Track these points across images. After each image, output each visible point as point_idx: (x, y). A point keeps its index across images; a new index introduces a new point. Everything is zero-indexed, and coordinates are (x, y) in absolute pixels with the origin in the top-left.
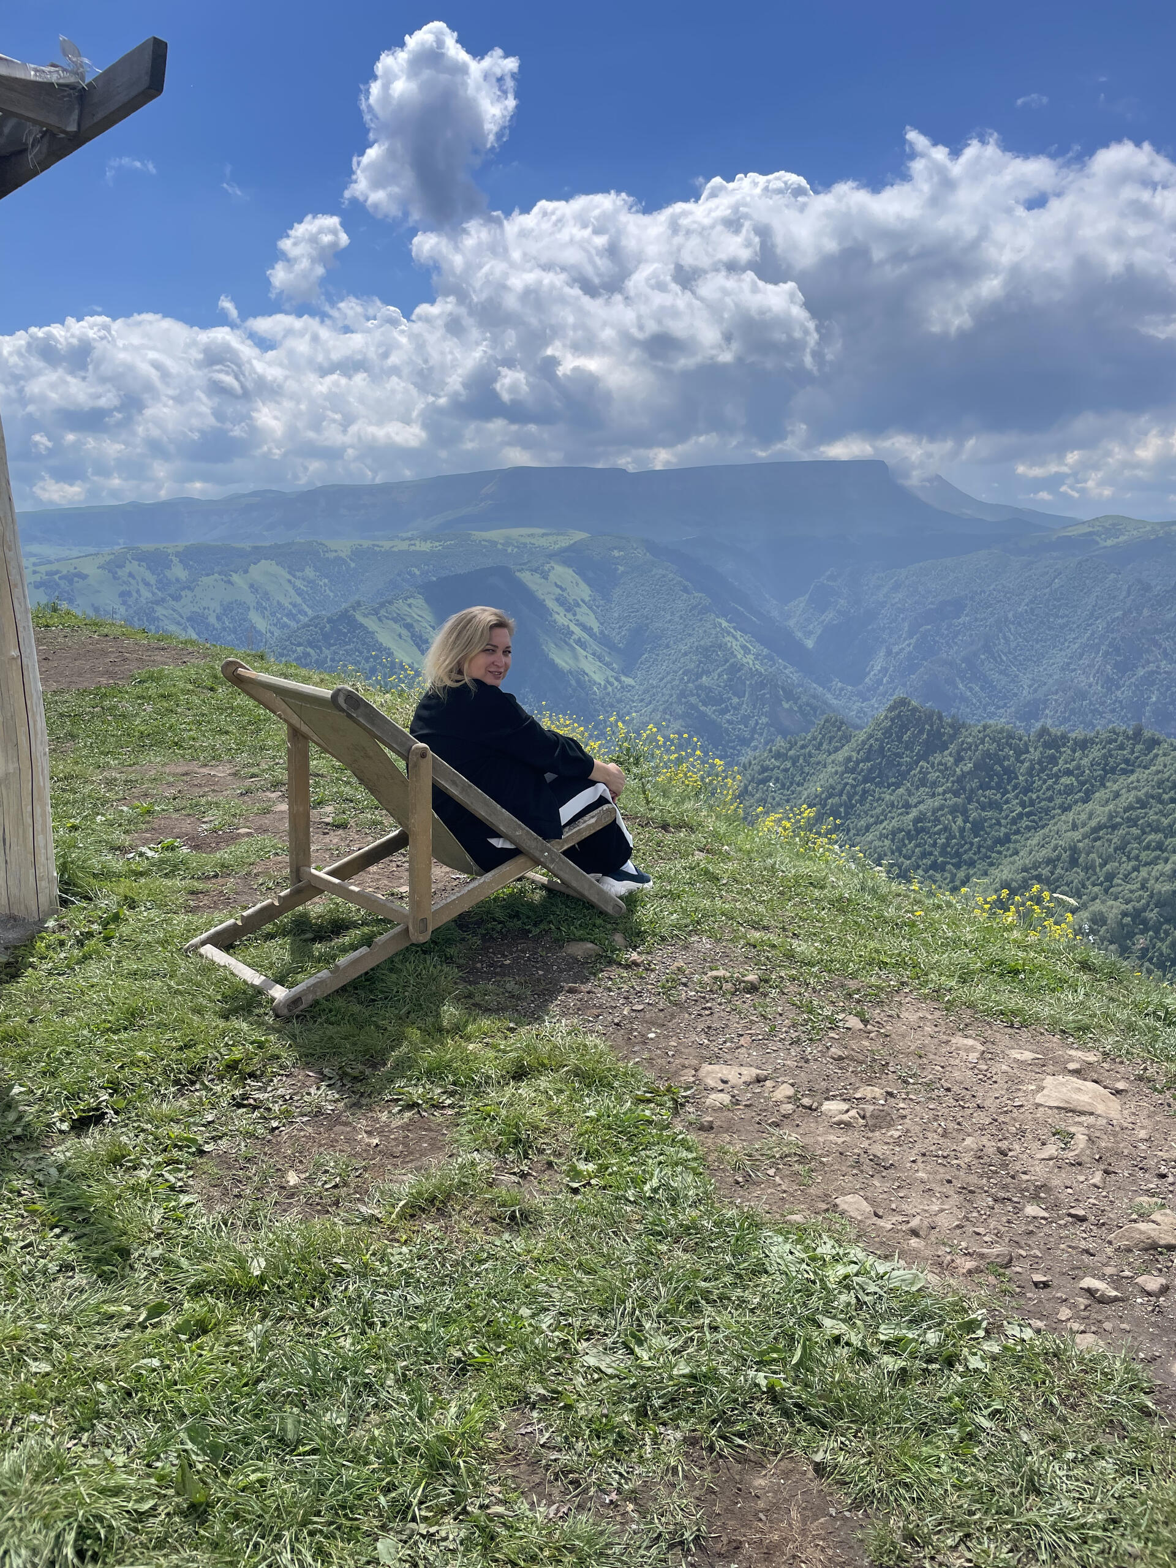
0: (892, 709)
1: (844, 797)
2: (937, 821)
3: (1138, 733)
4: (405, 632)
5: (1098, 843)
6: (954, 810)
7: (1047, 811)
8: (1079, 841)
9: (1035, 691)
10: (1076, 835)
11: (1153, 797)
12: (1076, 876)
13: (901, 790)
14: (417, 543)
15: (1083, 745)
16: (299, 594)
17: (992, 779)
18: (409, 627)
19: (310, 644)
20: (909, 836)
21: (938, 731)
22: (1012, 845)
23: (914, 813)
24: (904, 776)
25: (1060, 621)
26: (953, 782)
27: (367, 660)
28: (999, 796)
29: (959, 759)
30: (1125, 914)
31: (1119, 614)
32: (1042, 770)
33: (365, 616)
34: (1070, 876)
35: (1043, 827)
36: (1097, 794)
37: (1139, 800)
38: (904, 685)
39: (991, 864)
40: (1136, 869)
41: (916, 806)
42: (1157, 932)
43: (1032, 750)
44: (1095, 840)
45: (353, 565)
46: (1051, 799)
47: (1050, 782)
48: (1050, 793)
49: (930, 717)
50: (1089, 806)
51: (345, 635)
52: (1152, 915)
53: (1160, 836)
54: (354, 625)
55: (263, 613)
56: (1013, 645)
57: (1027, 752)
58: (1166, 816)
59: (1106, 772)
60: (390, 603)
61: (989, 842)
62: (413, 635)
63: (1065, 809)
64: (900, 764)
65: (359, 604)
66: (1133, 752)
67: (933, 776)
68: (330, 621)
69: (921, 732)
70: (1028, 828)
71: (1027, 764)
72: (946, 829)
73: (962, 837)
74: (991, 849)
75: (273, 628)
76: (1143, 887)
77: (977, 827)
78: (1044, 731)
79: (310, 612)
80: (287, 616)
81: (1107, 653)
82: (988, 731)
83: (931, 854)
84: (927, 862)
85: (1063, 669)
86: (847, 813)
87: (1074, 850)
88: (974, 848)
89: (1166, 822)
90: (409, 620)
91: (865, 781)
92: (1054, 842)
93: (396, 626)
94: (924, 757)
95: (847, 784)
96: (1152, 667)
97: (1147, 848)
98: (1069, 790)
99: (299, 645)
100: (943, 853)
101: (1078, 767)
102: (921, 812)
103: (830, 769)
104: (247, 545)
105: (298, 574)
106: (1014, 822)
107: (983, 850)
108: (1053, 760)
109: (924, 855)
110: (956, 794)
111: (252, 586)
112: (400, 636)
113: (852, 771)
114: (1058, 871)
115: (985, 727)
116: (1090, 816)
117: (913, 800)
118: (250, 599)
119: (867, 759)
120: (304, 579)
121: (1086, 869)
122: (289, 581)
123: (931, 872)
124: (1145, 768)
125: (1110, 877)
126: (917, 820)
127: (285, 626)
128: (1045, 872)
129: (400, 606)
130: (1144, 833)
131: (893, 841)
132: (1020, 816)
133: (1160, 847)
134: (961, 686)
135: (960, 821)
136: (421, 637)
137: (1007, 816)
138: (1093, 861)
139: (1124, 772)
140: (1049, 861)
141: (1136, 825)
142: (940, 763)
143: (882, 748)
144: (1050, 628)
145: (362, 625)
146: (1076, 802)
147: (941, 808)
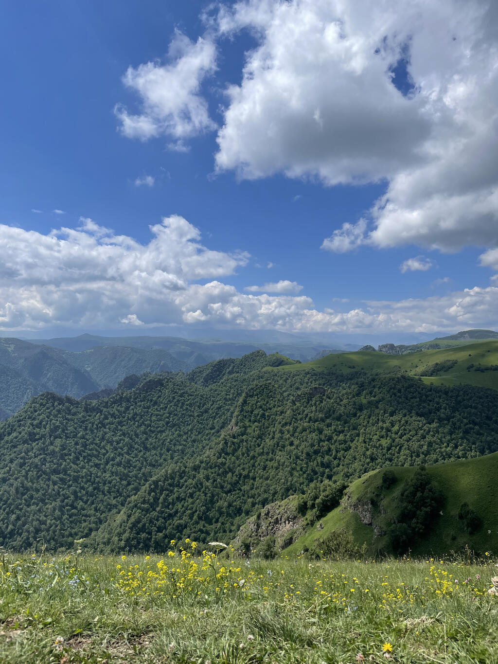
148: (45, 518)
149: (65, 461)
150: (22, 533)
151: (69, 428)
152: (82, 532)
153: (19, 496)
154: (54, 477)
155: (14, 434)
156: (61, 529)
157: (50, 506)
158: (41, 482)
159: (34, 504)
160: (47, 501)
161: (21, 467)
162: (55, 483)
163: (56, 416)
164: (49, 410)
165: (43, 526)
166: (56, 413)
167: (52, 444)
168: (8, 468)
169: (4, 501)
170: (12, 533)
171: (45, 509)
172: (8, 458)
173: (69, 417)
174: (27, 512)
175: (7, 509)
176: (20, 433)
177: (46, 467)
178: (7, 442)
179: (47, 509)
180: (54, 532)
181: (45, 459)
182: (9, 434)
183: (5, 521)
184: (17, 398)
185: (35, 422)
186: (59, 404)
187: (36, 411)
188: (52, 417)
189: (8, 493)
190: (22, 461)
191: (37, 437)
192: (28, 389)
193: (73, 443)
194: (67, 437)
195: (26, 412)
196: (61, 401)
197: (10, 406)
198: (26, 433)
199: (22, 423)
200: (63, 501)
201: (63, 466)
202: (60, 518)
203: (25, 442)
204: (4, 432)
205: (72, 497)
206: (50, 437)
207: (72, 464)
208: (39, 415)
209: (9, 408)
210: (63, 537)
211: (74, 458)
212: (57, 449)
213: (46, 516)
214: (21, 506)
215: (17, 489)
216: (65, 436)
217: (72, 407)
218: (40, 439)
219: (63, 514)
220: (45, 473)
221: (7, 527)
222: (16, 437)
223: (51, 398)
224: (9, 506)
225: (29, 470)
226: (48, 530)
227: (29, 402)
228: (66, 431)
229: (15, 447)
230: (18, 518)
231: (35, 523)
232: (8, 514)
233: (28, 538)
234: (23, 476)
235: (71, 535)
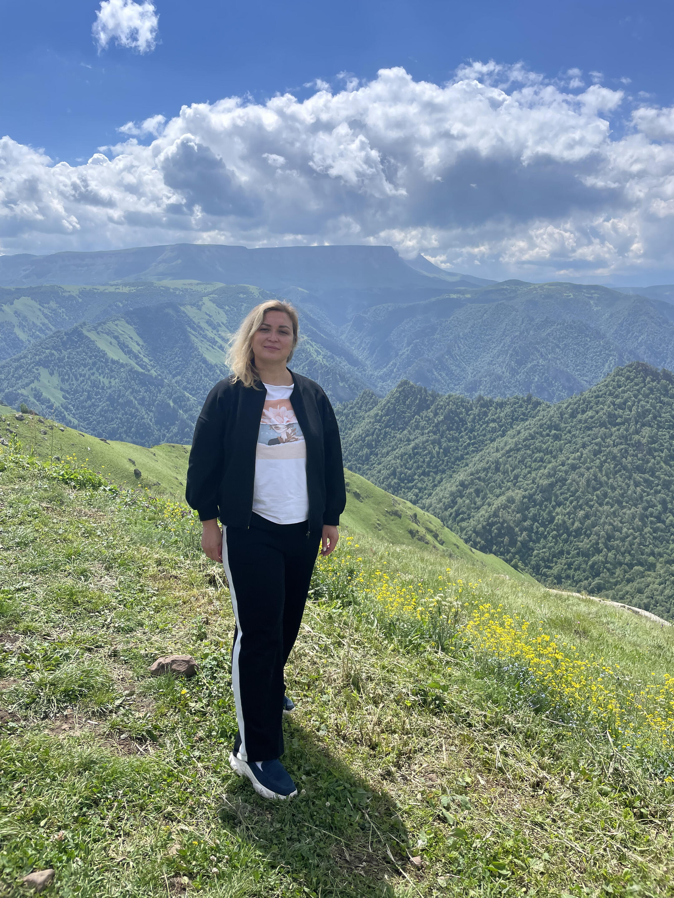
0: (399, 386)
1: (375, 436)
2: (425, 448)
3: (529, 398)
4: (114, 341)
5: (510, 459)
6: (434, 442)
7: (482, 442)
8: (500, 458)
9: (475, 376)
10: (499, 455)
11: (537, 433)
12: (499, 477)
13: (405, 432)
14: (121, 287)
15: (501, 405)
16: (47, 318)
17: (453, 425)
18: (116, 338)
19: (54, 348)
20: (410, 457)
21: (425, 398)
22: (464, 461)
23: (413, 444)
24: (407, 423)
25: (487, 337)
26: (433, 427)
27: (90, 358)
28: (457, 434)
29: (436, 414)
30: (524, 497)
31: (518, 333)
32: (480, 420)
33: (89, 331)
34: (496, 477)
35: (481, 450)
36: (509, 432)
37: (530, 435)
38: (405, 373)
39: (454, 472)
40: (530, 472)
41: (413, 440)
42: (541, 506)
43: (474, 408)
44: (509, 457)
45: (80, 300)
46: (484, 435)
47: (484, 426)
48: (484, 432)
49: (420, 391)
50: (505, 438)
51: (76, 342)
52: (538, 497)
53: (542, 454)
54: (81, 336)
55: (23, 329)
56: (463, 350)
57: (472, 410)
58: (545, 443)
59: (513, 420)
60: (105, 323)
61: (453, 460)
62: (119, 343)
63: (493, 440)
64: (404, 417)
65: (85, 324)
66: (527, 409)
67: (423, 423)
68: (66, 334)
69: (416, 399)
70: (473, 451)
71: (471, 416)
72: (430, 453)
73: (438, 457)
74: (454, 463)
75: (30, 338)
76: (533, 482)
77: (446, 452)
78: (480, 398)
79: (53, 328)
80: (39, 331)
81: (512, 355)
82: (451, 398)
83: (422, 467)
84: (420, 471)
85: (489, 364)
86: (376, 445)
87: (497, 463)
88: (445, 463)
89: (544, 446)
90: (116, 334)
91: (386, 427)
92: (487, 459)
93: (108, 338)
94: (417, 413)
95: (376, 429)
96: (535, 362)
97: (535, 461)
98: (494, 430)
99: (47, 348)
100: (429, 466)
101: (499, 418)
102: (416, 444)
103: (367, 420)
104: (12, 287)
105: (46, 305)
106: (465, 448)
107: (450, 464)
108: (485, 414)
109: (418, 467)
110: (435, 433)
111: (16, 312)
112: (111, 343)
113: (379, 421)
114: (490, 474)
115: (450, 396)
116: (505, 445)
117: (412, 437)
118: (15, 321)
119: (386, 415)
120: (49, 309)
121: (504, 473)
122: (40, 310)
123: (422, 477)
124: (533, 417)
125: (516, 477)
126: (414, 448)
127: (38, 337)
128: (482, 475)
129: (111, 325)
130: (533, 453)
131: (401, 460)
132: (469, 445)
133: (542, 460)
134: (435, 373)
135: (437, 448)
136: (124, 344)
137: (462, 445)
138: (508, 468)
139: (523, 420)
140: (485, 469)
141: (529, 449)
142: (426, 416)
143: (394, 409)
144: (482, 341)
145: (87, 337)
146: (498, 437)
147: (427, 441)
148: (620, 525)
149: (654, 458)
150: (591, 534)
151: (663, 415)
152: (670, 555)
153: (590, 490)
154: (637, 476)
155: (590, 413)
156: (640, 544)
157: (628, 512)
158: (619, 479)
159: (608, 503)
160: (624, 504)
161: (595, 455)
162: (637, 484)
163: (646, 396)
164: (637, 388)
165: (617, 534)
166: (647, 392)
167: (637, 432)
168: (579, 454)
169: (572, 492)
170: (578, 532)
171: (621, 514)
172: (580, 441)
173: (666, 400)
174: (599, 511)
175: (574, 503)
176: (597, 412)
177: (627, 461)
178: (580, 421)
179: (625, 514)
180: (631, 544)
181: (626, 451)
182: (584, 412)
183: (572, 516)
184: (596, 366)
185: (618, 401)
186: (653, 381)
187: (620, 387)
188: (640, 396)
189: (578, 484)
190: (597, 448)
191: (619, 420)
192: (611, 355)
193: (667, 437)
194: (659, 427)
195: (607, 386)
196: (656, 376)
197: (587, 376)
198: (604, 414)
199: (601, 399)
200: (646, 509)
201: (650, 464)
202: (640, 530)
203: (603, 425)
204: (577, 409)
205: (659, 507)
206: (636, 423)
207: (662, 464)
208: (624, 392)
209: (585, 378)
210: (642, 554)
211: (666, 457)
212: (644, 441)
213: (621, 522)
214: (592, 503)
215: (588, 481)
216: (657, 424)
217: (671, 386)
218: (623, 423)
219: (645, 525)
220: (625, 468)
221: (573, 524)
222: (592, 417)
223: (642, 370)
224: (578, 499)
225: (605, 461)
226: (623, 540)
227: (613, 373)
228: (659, 419)
229: (590, 429)
230: (587, 516)
231: (607, 527)
232: (575, 508)
233: (597, 544)
234: (597, 467)
235: (652, 554)
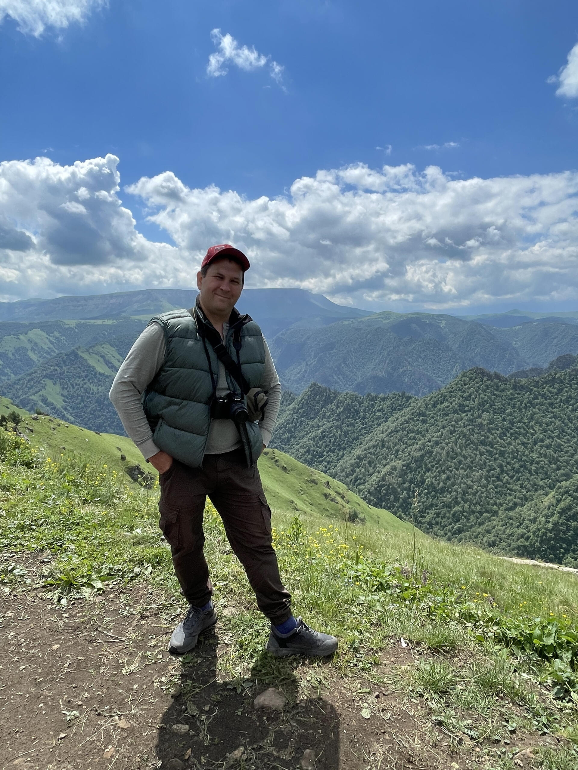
0: (310, 387)
1: (294, 424)
2: (331, 432)
3: (403, 394)
4: (101, 359)
5: (392, 438)
6: (337, 427)
7: (371, 426)
8: (385, 438)
9: (363, 378)
10: (384, 435)
11: (411, 419)
12: (385, 451)
13: (316, 420)
14: (106, 321)
15: (384, 399)
16: (52, 344)
17: (351, 414)
18: (103, 357)
19: (57, 365)
20: (320, 439)
21: (329, 396)
22: (359, 441)
23: (321, 429)
24: (316, 414)
25: (370, 351)
26: (336, 416)
27: (84, 371)
28: (353, 421)
29: (338, 407)
30: (403, 466)
31: (392, 348)
32: (369, 410)
33: (83, 352)
34: (382, 452)
35: (371, 433)
36: (390, 419)
37: (406, 420)
38: (314, 377)
39: (352, 449)
40: (406, 448)
41: (322, 426)
42: (415, 472)
43: (365, 402)
44: (391, 437)
45: (76, 330)
46: (373, 421)
47: (372, 415)
48: (373, 419)
49: (326, 389)
50: (387, 423)
51: (73, 361)
52: (413, 465)
53: (414, 434)
54: (76, 355)
55: (34, 352)
56: (354, 360)
57: (363, 403)
58: (416, 426)
59: (393, 410)
60: (94, 346)
61: (351, 440)
62: (105, 360)
63: (379, 425)
64: (315, 410)
65: (79, 347)
66: (402, 402)
67: (328, 414)
68: (66, 355)
69: (322, 396)
70: (365, 433)
71: (363, 408)
72: (334, 435)
73: (340, 438)
74: (352, 442)
75: (39, 359)
76: (409, 455)
77: (346, 434)
78: (369, 395)
79: (56, 351)
80: (46, 353)
81: (388, 363)
82: (348, 395)
83: (329, 446)
84: (327, 449)
85: (372, 370)
86: (294, 430)
87: (383, 441)
88: (346, 442)
89: (416, 429)
90: (103, 354)
91: (301, 417)
92: (375, 438)
93: (97, 357)
94: (323, 407)
95: (294, 418)
96: (405, 368)
97: (410, 439)
98: (379, 418)
99: (52, 366)
100: (334, 445)
101: (382, 408)
102: (324, 429)
103: (288, 412)
104: (27, 322)
105: (51, 335)
106: (360, 431)
107: (349, 443)
108: (373, 406)
109: (326, 446)
110: (337, 421)
111: (29, 340)
112: (99, 361)
113: (296, 413)
114: (378, 450)
115: (347, 394)
116: (388, 428)
117: (320, 424)
118: (29, 346)
119: (301, 408)
120: (53, 337)
121: (388, 448)
122: (47, 338)
123: (329, 453)
124: (407, 407)
125: (397, 451)
126: (323, 432)
127: (45, 357)
128: (373, 450)
129: (98, 348)
130: (408, 433)
131: (314, 441)
132: (362, 428)
133: (414, 438)
134: (335, 377)
135: (339, 432)
136: (108, 361)
137: (357, 429)
138: (390, 445)
139: (399, 410)
140: (374, 446)
141: (405, 430)
142: (331, 409)
143: (307, 404)
144: (367, 354)
145: (81, 357)
146: (382, 422)
147: (332, 427)
148: (472, 484)
149: (492, 435)
150: (452, 491)
151: (496, 404)
152: (507, 505)
153: (449, 459)
154: (482, 448)
155: (446, 404)
156: (486, 497)
157: (477, 474)
158: (469, 451)
159: (462, 468)
160: (474, 468)
161: (451, 434)
162: (482, 454)
163: (484, 391)
164: (478, 385)
165: (470, 490)
166: (485, 388)
167: (480, 417)
168: (440, 433)
169: (436, 461)
170: (443, 490)
171: (472, 475)
172: (440, 424)
173: (497, 393)
174: (457, 475)
175: (439, 469)
176: (451, 403)
177: (474, 438)
178: (440, 410)
179: (474, 475)
180: (480, 497)
181: (473, 430)
182: (442, 403)
183: (438, 478)
184: (447, 370)
185: (465, 395)
186: (488, 380)
187: (465, 385)
188: (480, 391)
189: (440, 454)
190: (452, 429)
191: (466, 409)
192: (457, 363)
193: (500, 419)
194: (494, 413)
195: (457, 384)
196: (490, 377)
197: (441, 377)
198: (456, 404)
199: (453, 394)
200: (489, 471)
201: (489, 440)
202: (485, 486)
203: (455, 412)
204: (437, 401)
205: (498, 470)
206: (479, 410)
207: (498, 439)
208: (469, 388)
209: (440, 379)
210: (488, 504)
211: (500, 433)
212: (485, 423)
213: (472, 482)
214: (451, 468)
215: (448, 453)
216: (493, 411)
217: (500, 383)
218: (470, 411)
219: (489, 482)
220: (473, 442)
221: (439, 484)
222: (448, 407)
223: (481, 373)
224: (441, 466)
225: (459, 438)
226: (474, 495)
227: (460, 375)
228: (493, 407)
229: (447, 415)
230: (448, 478)
231: (462, 485)
232: (439, 472)
233: (456, 498)
234: (453, 442)
235: (495, 504)
